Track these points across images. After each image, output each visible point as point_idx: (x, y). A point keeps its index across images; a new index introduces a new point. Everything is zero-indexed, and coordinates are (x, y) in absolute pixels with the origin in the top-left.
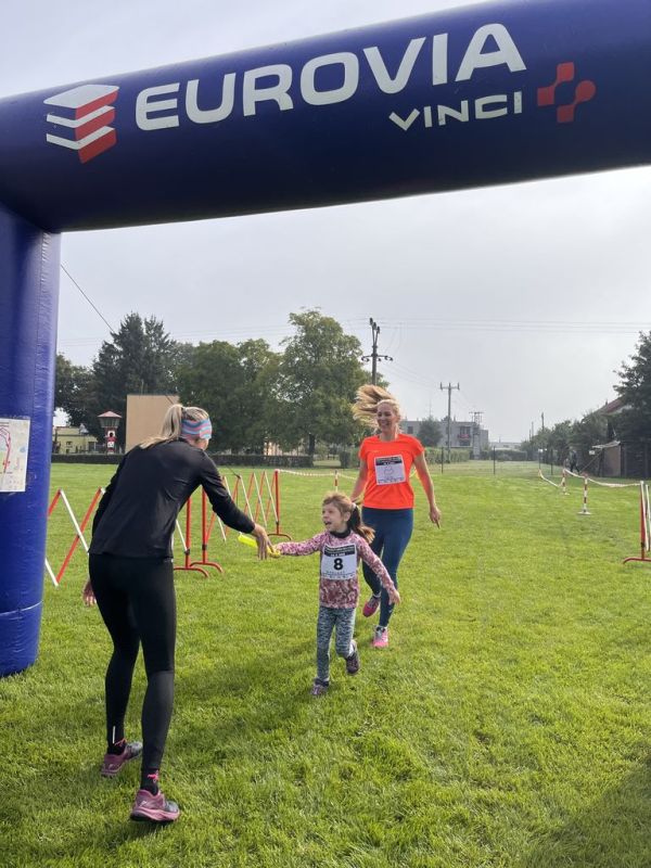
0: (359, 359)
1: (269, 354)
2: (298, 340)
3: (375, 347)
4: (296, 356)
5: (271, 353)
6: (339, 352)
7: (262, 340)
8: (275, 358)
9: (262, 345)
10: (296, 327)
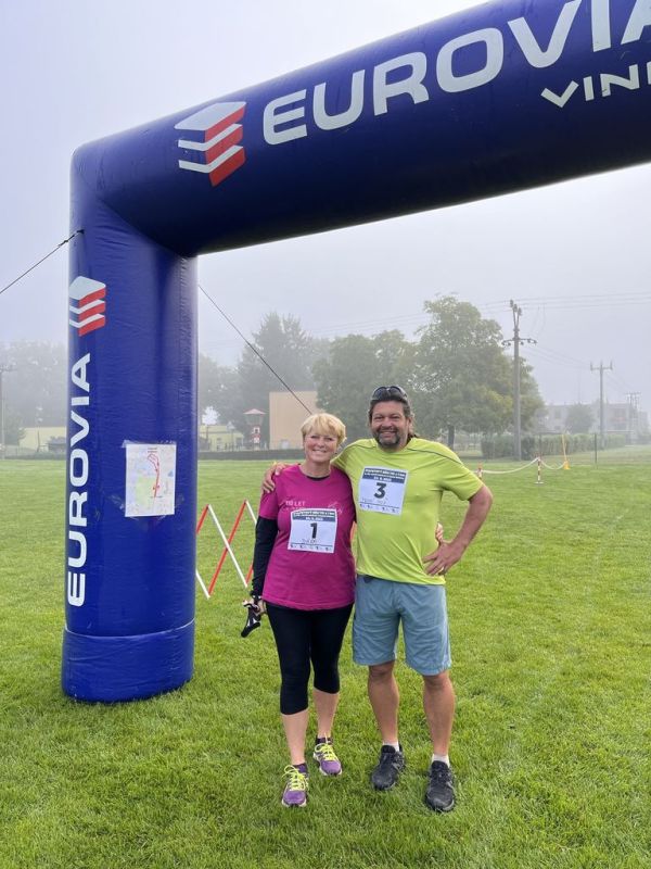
0: (500, 344)
1: (405, 345)
2: (434, 328)
3: (516, 330)
4: (431, 345)
5: (407, 343)
6: (478, 337)
7: (396, 331)
8: (410, 348)
9: (397, 335)
10: (432, 315)
